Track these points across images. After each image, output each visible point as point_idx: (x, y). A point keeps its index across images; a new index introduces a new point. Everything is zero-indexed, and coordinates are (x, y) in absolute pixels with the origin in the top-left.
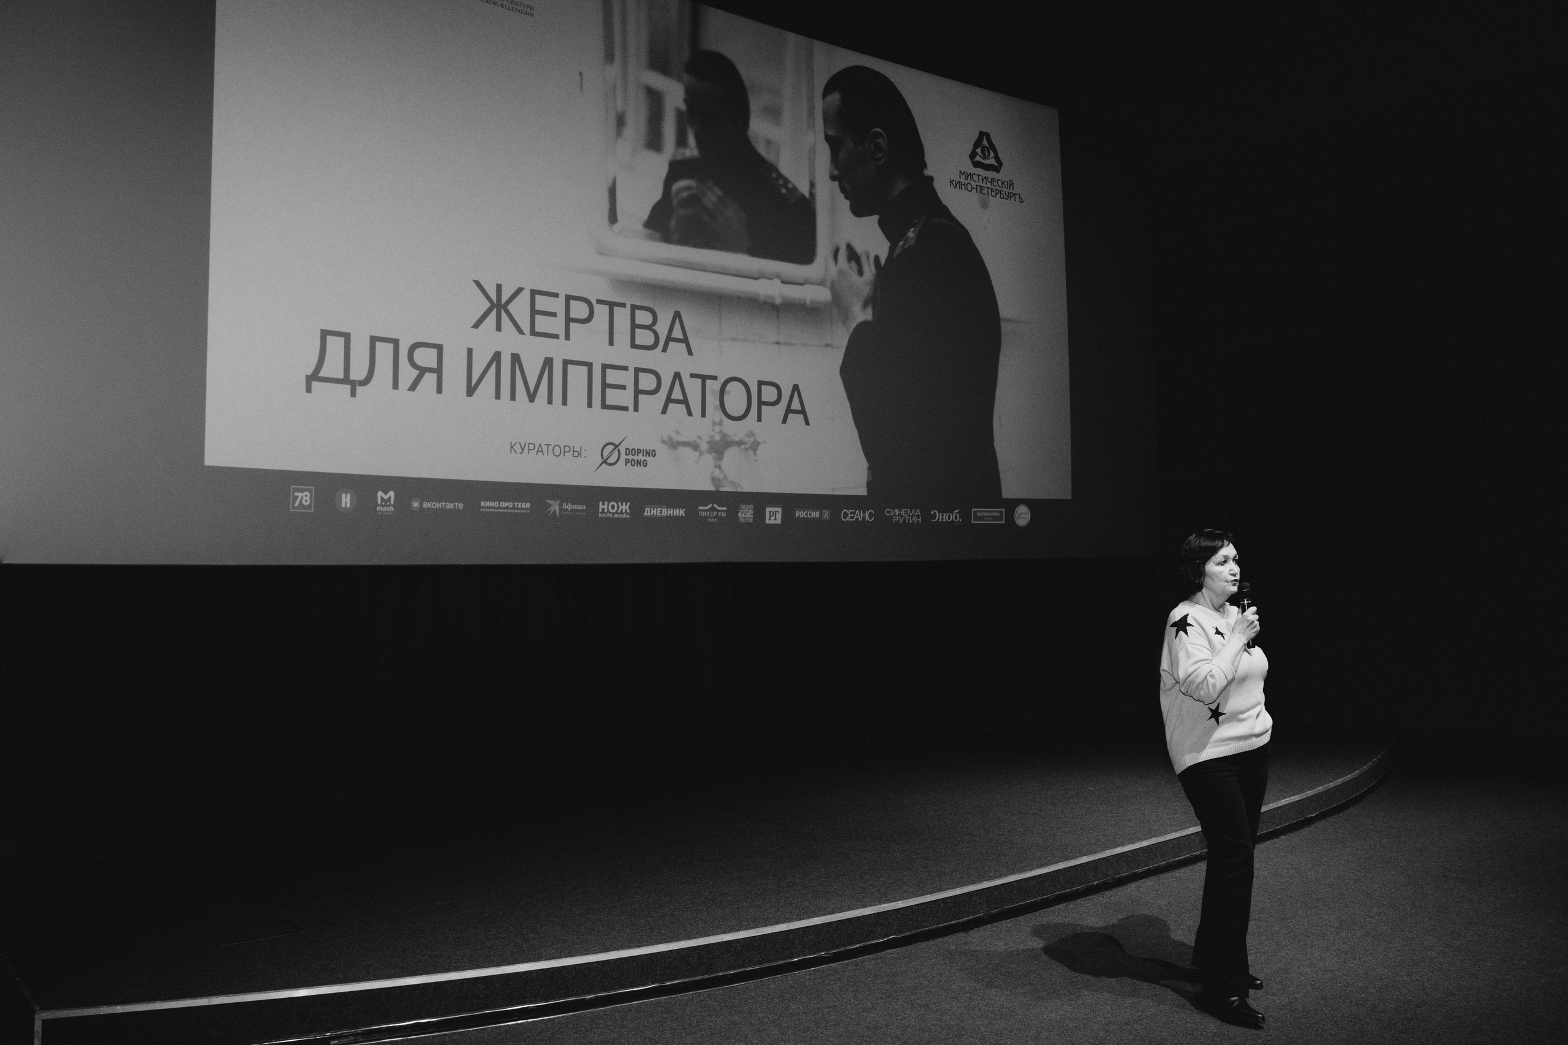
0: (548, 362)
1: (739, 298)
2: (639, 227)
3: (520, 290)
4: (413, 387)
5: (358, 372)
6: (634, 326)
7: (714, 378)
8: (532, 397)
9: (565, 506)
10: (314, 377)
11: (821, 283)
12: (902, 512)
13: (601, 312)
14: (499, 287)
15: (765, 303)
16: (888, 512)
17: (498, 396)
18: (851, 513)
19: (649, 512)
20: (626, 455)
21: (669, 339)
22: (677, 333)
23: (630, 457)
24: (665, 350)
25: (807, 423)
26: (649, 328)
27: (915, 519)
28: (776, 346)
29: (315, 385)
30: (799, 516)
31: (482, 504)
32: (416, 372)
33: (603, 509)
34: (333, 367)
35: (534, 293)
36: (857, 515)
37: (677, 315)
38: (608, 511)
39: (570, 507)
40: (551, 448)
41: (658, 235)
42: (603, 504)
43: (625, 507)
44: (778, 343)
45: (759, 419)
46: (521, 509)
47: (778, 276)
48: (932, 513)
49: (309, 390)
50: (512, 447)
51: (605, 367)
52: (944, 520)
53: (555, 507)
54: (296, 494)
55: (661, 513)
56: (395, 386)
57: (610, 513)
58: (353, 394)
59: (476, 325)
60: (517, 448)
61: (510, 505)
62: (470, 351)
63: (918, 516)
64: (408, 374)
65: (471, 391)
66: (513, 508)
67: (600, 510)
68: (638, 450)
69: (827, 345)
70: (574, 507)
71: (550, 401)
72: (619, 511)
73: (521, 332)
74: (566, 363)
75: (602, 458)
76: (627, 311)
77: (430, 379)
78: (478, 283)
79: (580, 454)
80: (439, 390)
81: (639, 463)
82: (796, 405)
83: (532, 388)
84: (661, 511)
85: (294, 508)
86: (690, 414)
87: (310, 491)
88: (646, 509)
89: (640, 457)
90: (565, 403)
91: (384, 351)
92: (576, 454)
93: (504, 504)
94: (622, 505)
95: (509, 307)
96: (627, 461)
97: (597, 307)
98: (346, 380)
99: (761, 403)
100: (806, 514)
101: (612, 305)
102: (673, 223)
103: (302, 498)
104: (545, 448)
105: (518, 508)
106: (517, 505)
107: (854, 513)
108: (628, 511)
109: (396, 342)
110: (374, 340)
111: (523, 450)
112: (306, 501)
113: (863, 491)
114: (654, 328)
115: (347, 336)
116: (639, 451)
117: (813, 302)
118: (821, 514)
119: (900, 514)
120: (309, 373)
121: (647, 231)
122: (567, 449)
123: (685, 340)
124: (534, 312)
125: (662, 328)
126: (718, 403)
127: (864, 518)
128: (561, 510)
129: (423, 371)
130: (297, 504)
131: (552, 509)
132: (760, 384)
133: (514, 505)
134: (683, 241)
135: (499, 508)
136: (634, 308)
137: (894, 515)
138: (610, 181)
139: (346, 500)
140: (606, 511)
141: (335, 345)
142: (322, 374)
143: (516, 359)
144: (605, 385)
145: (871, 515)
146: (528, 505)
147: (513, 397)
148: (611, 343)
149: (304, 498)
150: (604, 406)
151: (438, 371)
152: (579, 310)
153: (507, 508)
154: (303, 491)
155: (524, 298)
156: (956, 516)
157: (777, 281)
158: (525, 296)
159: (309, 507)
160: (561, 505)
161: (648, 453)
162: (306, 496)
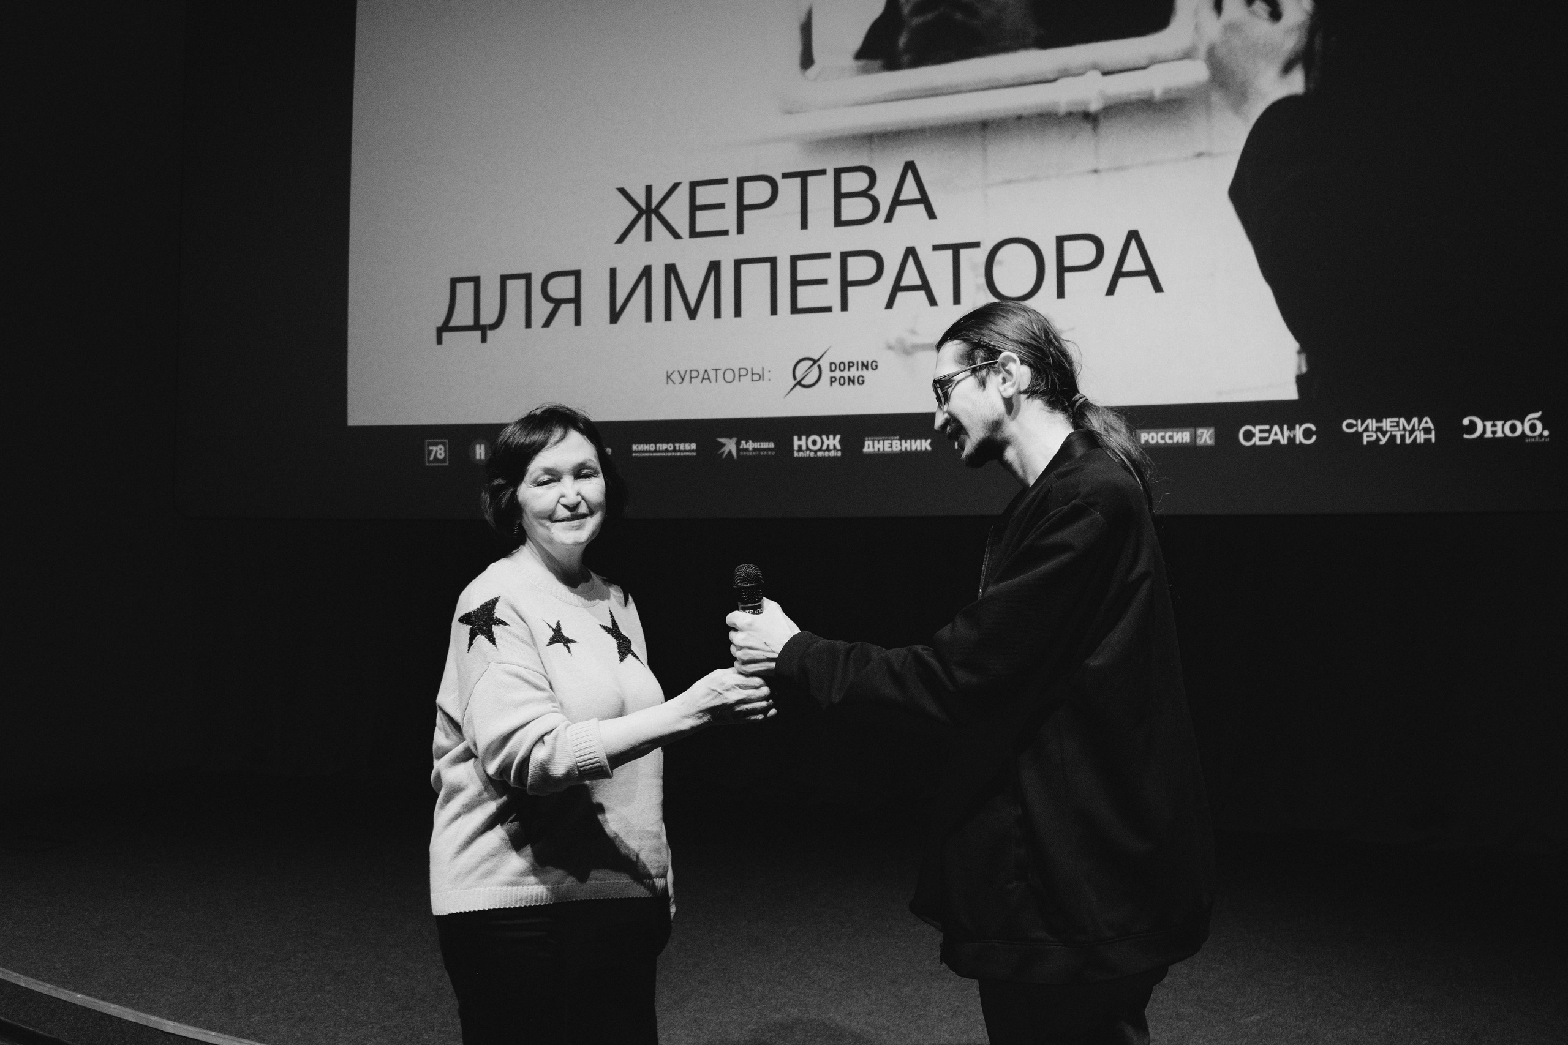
0: (715, 267)
1: (1019, 118)
2: (848, 61)
3: (676, 186)
4: (547, 324)
5: (488, 316)
6: (839, 196)
7: (976, 245)
8: (692, 313)
9: (743, 445)
10: (445, 328)
11: (1188, 55)
12: (1387, 424)
13: (790, 189)
14: (649, 189)
15: (1070, 114)
16: (1350, 426)
17: (648, 318)
18: (1261, 431)
19: (871, 446)
20: (831, 371)
21: (896, 202)
22: (910, 191)
23: (838, 374)
24: (889, 218)
25: (1158, 288)
26: (864, 194)
27: (1421, 437)
28: (1095, 176)
29: (446, 336)
30: (1147, 442)
31: (635, 447)
32: (550, 306)
33: (800, 447)
34: (463, 315)
35: (693, 185)
36: (1276, 434)
37: (910, 166)
38: (808, 448)
39: (751, 445)
40: (720, 373)
41: (877, 63)
42: (800, 439)
43: (833, 442)
44: (1096, 171)
45: (1061, 294)
46: (685, 451)
47: (1095, 67)
48: (1466, 422)
49: (439, 341)
50: (668, 377)
51: (794, 259)
52: (1499, 434)
53: (730, 446)
54: (431, 448)
55: (891, 447)
56: (528, 324)
57: (811, 451)
58: (484, 339)
59: (620, 240)
60: (676, 377)
61: (670, 447)
62: (613, 271)
63: (1427, 431)
64: (541, 308)
65: (615, 316)
66: (675, 450)
67: (796, 448)
68: (849, 363)
69: (1200, 155)
70: (757, 445)
71: (717, 314)
72: (824, 448)
73: (676, 236)
74: (738, 263)
75: (795, 378)
76: (829, 178)
77: (568, 310)
78: (622, 191)
79: (761, 377)
80: (578, 322)
81: (851, 381)
82: (1134, 261)
83: (692, 303)
84: (891, 444)
85: (429, 462)
86: (933, 302)
87: (444, 444)
88: (867, 443)
89: (853, 372)
90: (738, 313)
91: (516, 288)
92: (756, 377)
93: (662, 447)
94: (828, 439)
95: (662, 210)
96: (832, 381)
97: (782, 183)
98: (477, 326)
99: (1062, 270)
100: (1163, 438)
101: (804, 176)
102: (902, 40)
103: (436, 452)
104: (712, 374)
105: (680, 451)
106: (679, 447)
107: (1269, 431)
108: (838, 447)
109: (527, 277)
110: (504, 279)
111: (683, 379)
112: (441, 454)
113: (1290, 392)
114: (871, 192)
115: (476, 280)
116: (851, 365)
117: (1167, 91)
118: (1194, 437)
119: (1379, 429)
120: (440, 324)
121: (861, 63)
122: (743, 372)
123: (924, 200)
124: (694, 208)
125: (884, 193)
126: (982, 280)
127: (1292, 440)
128: (739, 450)
129: (558, 303)
130: (432, 458)
131: (726, 450)
132: (1060, 241)
133: (675, 447)
134: (918, 61)
135: (656, 451)
136: (838, 172)
137: (1366, 429)
138: (803, 16)
139: (480, 452)
140: (804, 448)
141: (465, 291)
142: (452, 324)
143: (671, 270)
144: (795, 283)
145: (1307, 434)
146: (693, 446)
147: (668, 317)
148: (804, 225)
149: (439, 451)
150: (795, 310)
151: (576, 300)
152: (756, 192)
153: (666, 451)
154: (436, 444)
155: (682, 196)
156: (1533, 428)
157: (1096, 74)
158: (683, 192)
159: (443, 460)
160: (738, 444)
161: (865, 366)
162: (440, 449)
